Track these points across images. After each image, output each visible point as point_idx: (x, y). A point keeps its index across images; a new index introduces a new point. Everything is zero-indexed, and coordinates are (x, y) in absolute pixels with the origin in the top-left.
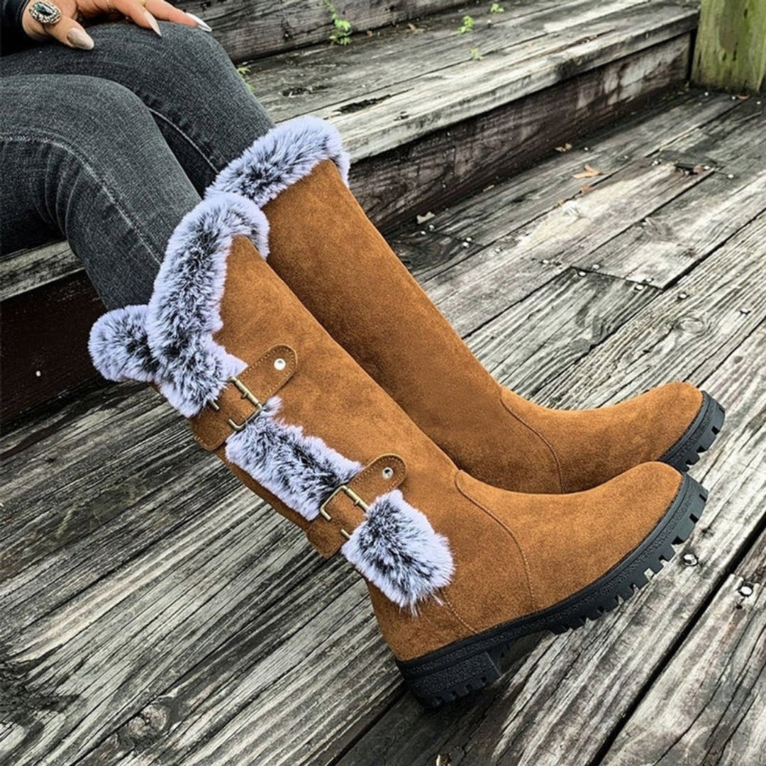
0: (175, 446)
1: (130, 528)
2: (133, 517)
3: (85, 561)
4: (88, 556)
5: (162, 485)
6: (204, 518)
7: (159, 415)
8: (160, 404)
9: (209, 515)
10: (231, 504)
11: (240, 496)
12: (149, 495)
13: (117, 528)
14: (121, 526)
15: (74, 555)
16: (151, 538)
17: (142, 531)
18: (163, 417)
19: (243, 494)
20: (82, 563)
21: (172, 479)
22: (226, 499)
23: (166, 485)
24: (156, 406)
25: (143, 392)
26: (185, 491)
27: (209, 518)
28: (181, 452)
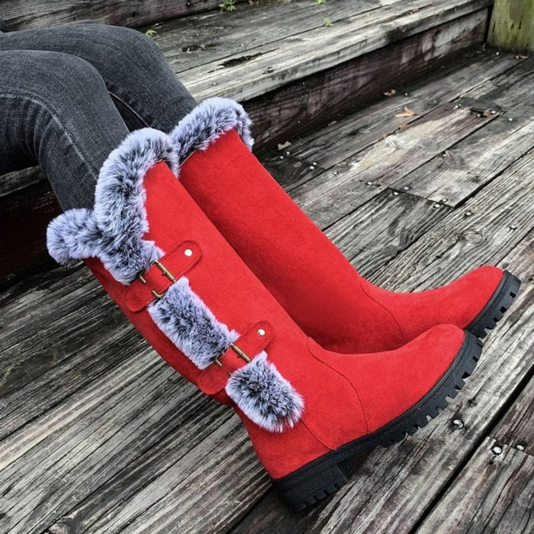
0: (89, 320)
1: (51, 384)
2: (54, 376)
3: (17, 408)
4: (20, 404)
5: (77, 351)
6: (106, 378)
7: (79, 295)
8: (80, 287)
9: (109, 376)
10: (126, 368)
11: (133, 362)
12: (67, 359)
13: (42, 383)
14: (45, 382)
15: (10, 403)
16: (66, 392)
17: (60, 387)
18: (82, 297)
19: (135, 360)
20: (14, 410)
21: (84, 347)
22: (123, 364)
23: (80, 351)
24: (77, 288)
25: (69, 277)
26: (93, 356)
27: (110, 378)
28: (93, 325)
